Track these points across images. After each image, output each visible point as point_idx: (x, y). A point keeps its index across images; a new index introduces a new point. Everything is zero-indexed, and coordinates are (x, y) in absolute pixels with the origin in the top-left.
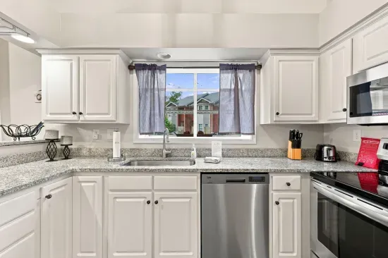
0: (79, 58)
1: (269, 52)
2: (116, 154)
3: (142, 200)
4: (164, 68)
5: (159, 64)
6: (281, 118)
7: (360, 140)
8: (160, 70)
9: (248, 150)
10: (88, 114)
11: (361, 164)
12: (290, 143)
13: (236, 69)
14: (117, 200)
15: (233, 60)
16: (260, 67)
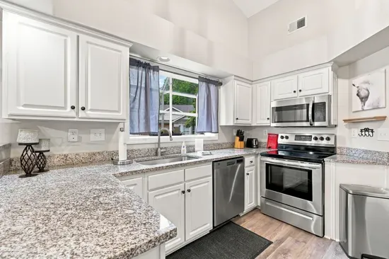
0: (78, 37)
1: (233, 77)
2: (122, 157)
3: (177, 192)
4: (156, 69)
5: (152, 64)
6: (239, 121)
7: (267, 135)
8: (154, 71)
9: (214, 144)
10: (91, 110)
11: (270, 148)
12: (238, 138)
13: (208, 83)
14: (157, 198)
15: (207, 75)
16: (221, 84)
